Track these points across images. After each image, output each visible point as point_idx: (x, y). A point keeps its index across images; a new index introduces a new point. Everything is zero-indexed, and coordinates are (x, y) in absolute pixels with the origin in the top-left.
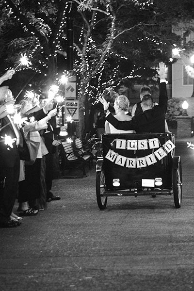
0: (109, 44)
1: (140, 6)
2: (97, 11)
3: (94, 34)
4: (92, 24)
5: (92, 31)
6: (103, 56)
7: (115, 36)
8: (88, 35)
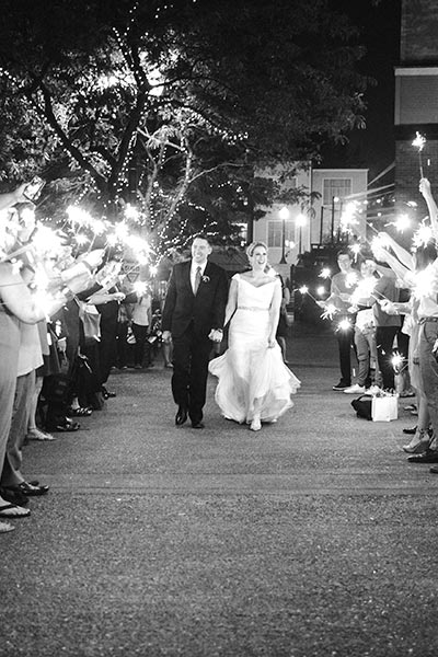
0: (183, 190)
1: (230, 141)
2: (166, 146)
3: (162, 176)
4: (159, 162)
5: (160, 171)
6: (173, 205)
7: (191, 178)
8: (154, 176)
